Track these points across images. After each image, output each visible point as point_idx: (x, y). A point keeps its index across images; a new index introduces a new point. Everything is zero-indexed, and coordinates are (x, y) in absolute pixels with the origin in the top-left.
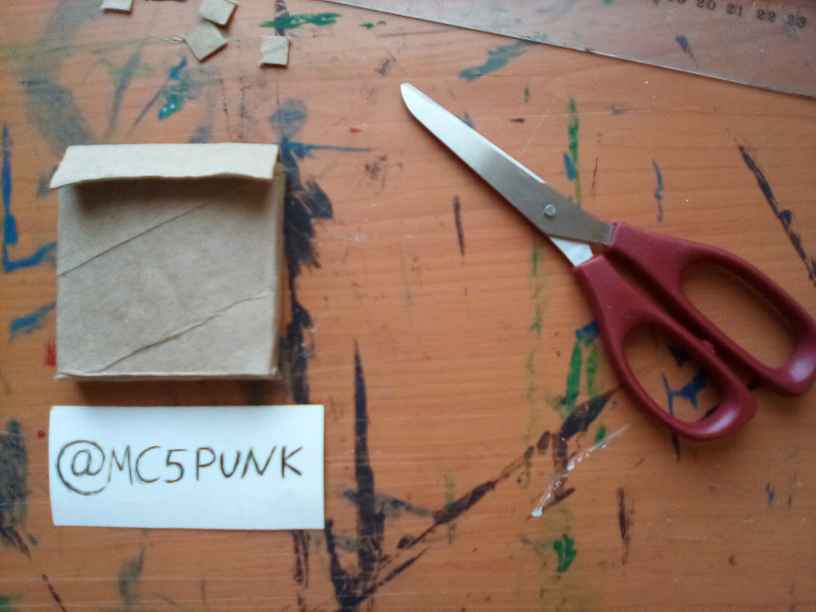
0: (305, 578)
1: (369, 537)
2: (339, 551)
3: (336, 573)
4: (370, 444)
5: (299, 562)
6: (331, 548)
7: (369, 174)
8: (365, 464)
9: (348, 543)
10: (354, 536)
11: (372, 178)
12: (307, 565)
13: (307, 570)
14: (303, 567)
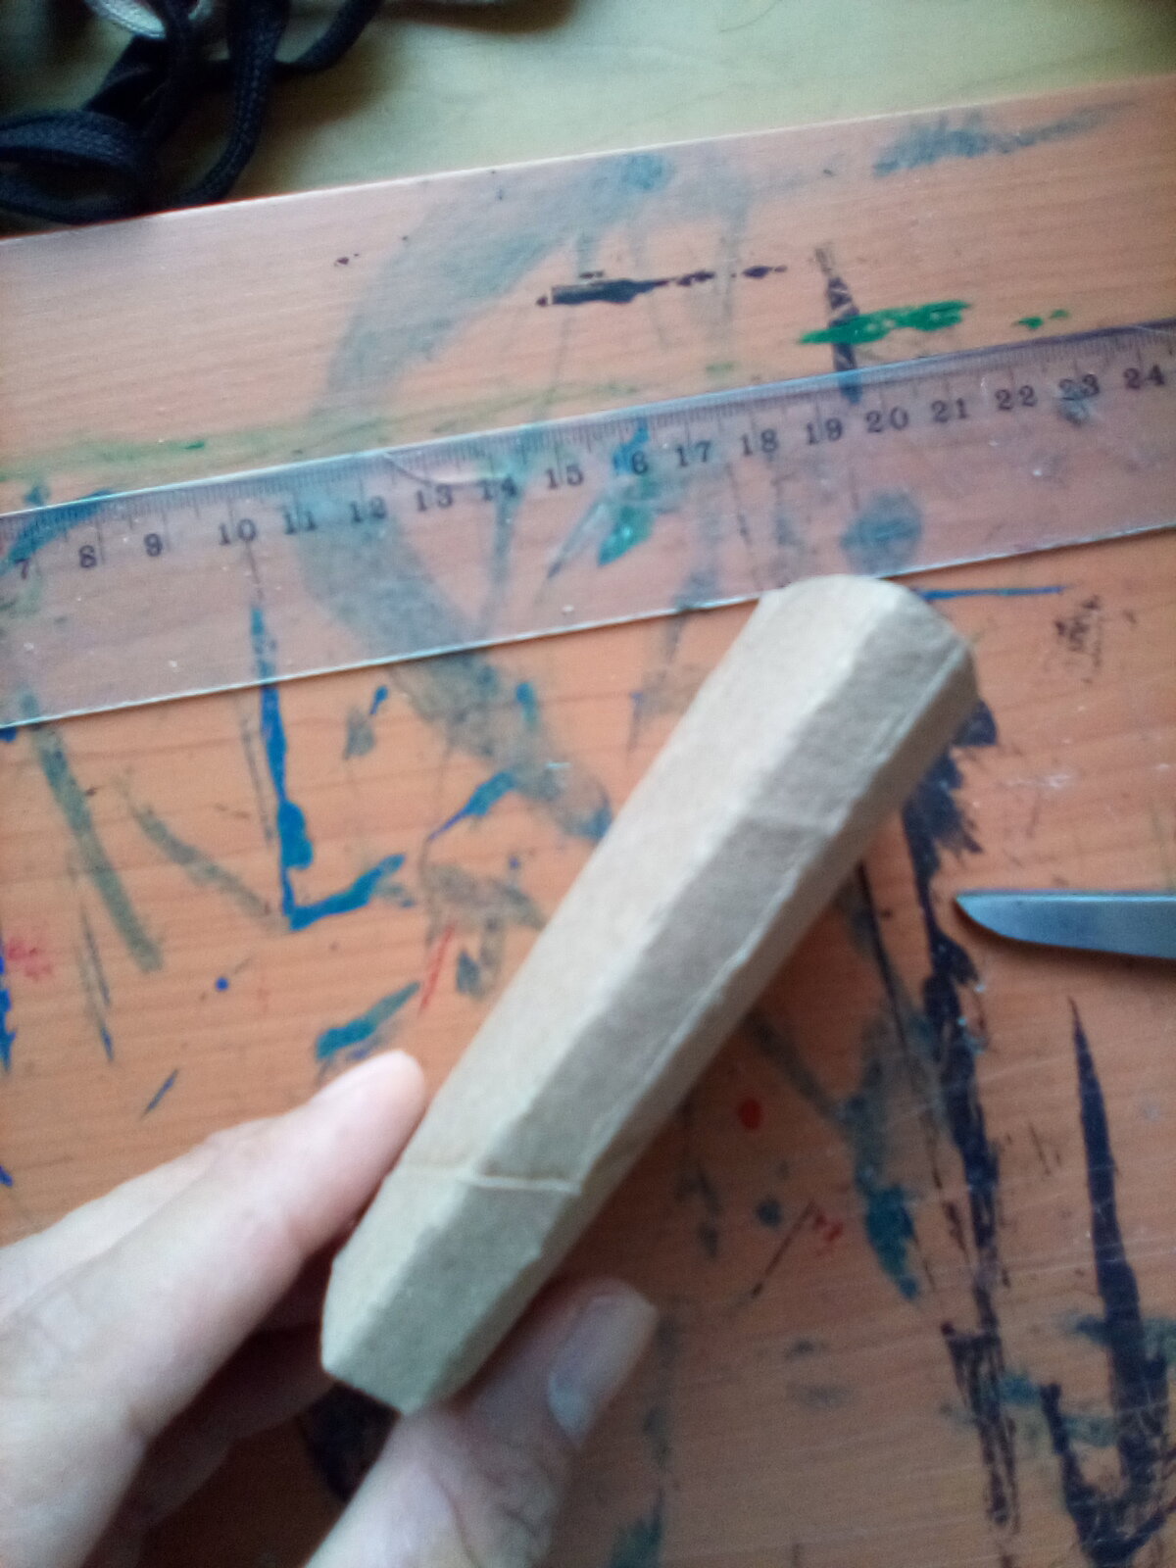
0: (1012, 1513)
1: (1137, 1411)
2: (1077, 1447)
3: (1077, 1495)
4: (1124, 1215)
5: (995, 1481)
6: (1061, 1443)
7: (1065, 640)
8: (1114, 1261)
9: (1095, 1428)
10: (1106, 1411)
11: (1074, 649)
12: (1013, 1485)
13: (1015, 1495)
14: (1007, 1491)
